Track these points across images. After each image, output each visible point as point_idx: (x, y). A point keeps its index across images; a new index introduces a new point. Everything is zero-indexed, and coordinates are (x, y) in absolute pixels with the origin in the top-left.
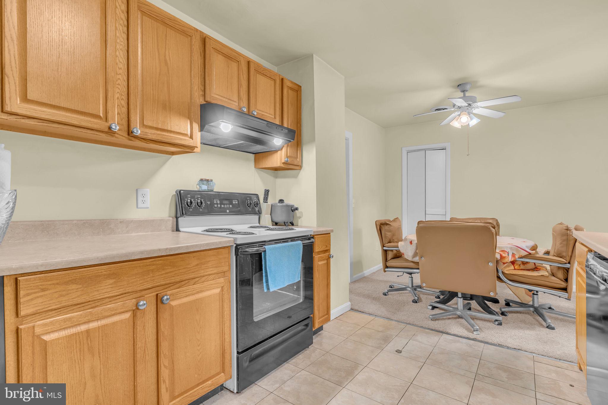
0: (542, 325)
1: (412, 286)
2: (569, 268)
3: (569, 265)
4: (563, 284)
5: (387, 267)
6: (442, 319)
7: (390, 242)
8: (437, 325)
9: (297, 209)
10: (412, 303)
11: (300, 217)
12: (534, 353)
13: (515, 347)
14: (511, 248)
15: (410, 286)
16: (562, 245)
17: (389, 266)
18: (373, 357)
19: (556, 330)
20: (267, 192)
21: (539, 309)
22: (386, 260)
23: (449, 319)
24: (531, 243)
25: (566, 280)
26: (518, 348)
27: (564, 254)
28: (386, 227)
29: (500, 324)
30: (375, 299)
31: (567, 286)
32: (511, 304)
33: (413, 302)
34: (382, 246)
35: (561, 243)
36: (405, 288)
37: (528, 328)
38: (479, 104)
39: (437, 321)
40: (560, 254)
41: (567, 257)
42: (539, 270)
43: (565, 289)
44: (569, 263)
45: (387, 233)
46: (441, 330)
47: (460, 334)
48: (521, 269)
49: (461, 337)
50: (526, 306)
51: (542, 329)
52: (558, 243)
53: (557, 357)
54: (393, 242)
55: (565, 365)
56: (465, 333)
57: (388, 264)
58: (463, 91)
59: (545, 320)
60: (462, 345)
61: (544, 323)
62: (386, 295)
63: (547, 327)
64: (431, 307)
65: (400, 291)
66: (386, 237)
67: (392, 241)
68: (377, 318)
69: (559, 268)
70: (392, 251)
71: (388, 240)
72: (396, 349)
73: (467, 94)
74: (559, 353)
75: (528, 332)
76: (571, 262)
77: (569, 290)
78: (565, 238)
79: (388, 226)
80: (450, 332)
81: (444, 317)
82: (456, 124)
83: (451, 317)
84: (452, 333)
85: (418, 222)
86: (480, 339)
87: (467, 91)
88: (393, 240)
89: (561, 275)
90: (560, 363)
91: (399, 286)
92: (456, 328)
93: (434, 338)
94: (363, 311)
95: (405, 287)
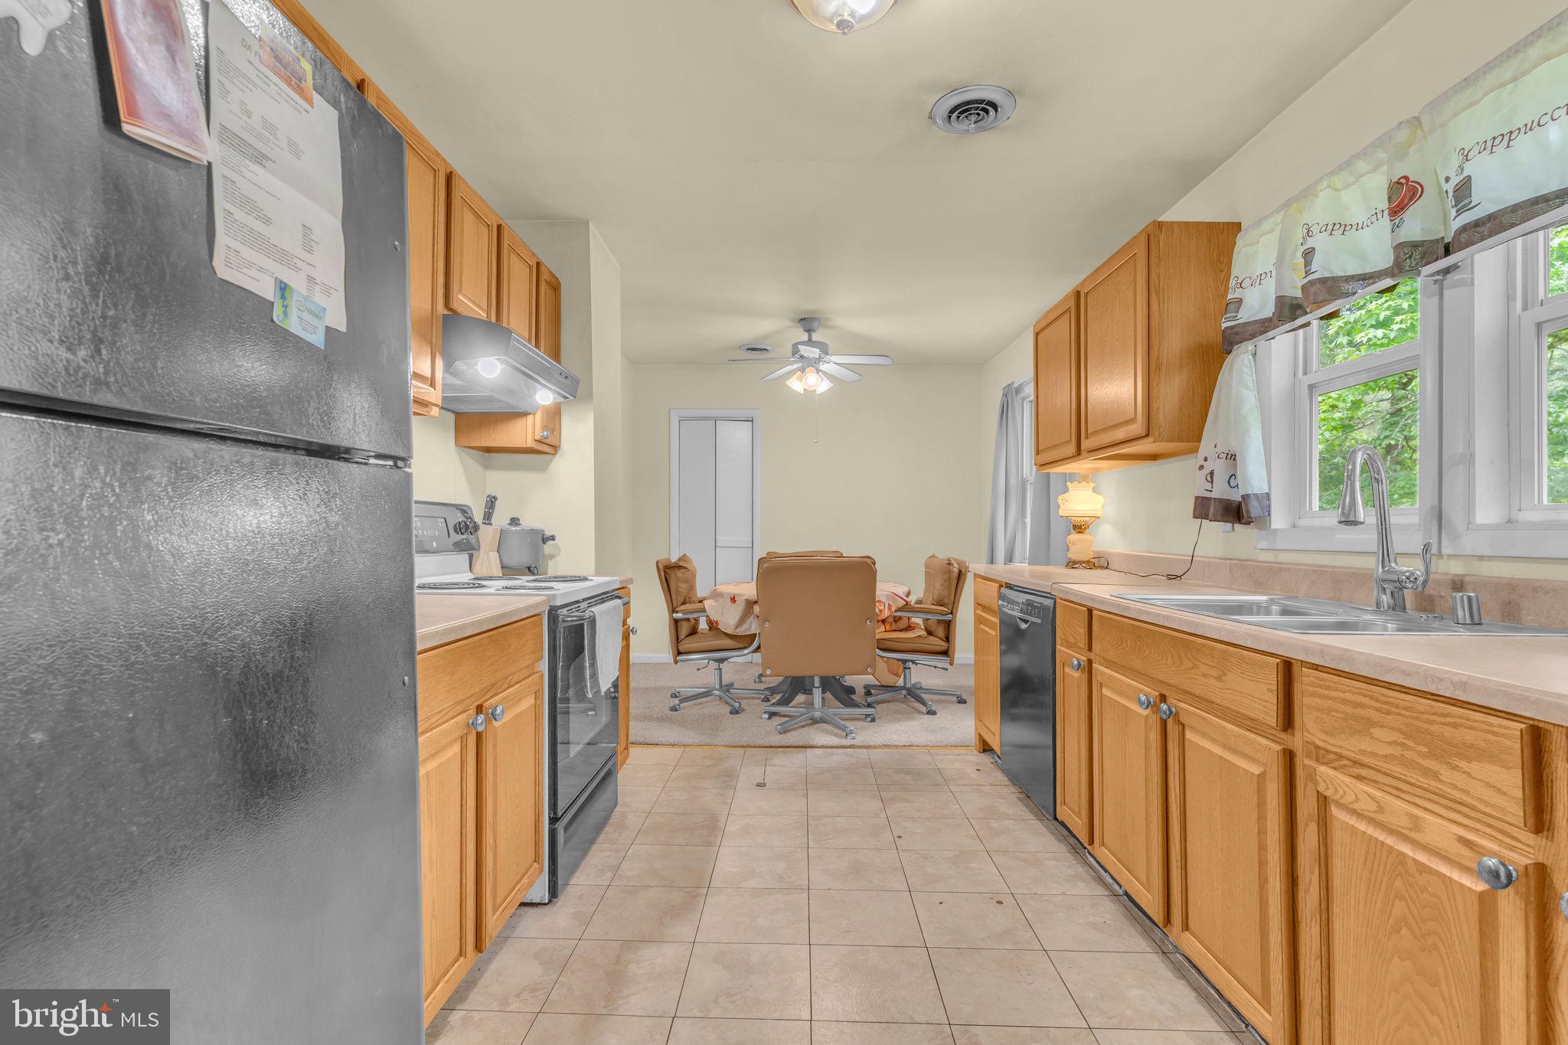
0: (920, 712)
1: (721, 686)
2: (950, 621)
3: (950, 616)
4: (943, 645)
5: (679, 653)
6: (793, 729)
7: (683, 604)
8: (792, 738)
9: (553, 538)
10: (731, 716)
11: (552, 557)
12: (927, 746)
13: (905, 744)
14: (887, 596)
15: (717, 687)
16: (943, 587)
17: (682, 652)
18: (729, 800)
19: (938, 714)
20: (491, 502)
21: (913, 690)
22: (677, 640)
23: (803, 726)
24: (905, 589)
25: (947, 639)
26: (908, 744)
27: (946, 600)
28: (680, 573)
29: (873, 720)
30: (661, 720)
31: (948, 648)
32: (872, 691)
33: (732, 713)
34: (671, 610)
35: (942, 585)
36: (710, 692)
37: (907, 719)
38: (834, 358)
39: (788, 734)
40: (942, 600)
41: (950, 605)
42: (914, 628)
43: (945, 653)
44: (951, 613)
45: (680, 585)
46: (801, 744)
47: (831, 744)
48: (893, 631)
49: (832, 747)
50: (896, 689)
51: (922, 716)
52: (938, 586)
53: (952, 743)
54: (690, 603)
55: (962, 751)
56: (836, 741)
57: (681, 649)
58: (809, 331)
59: (924, 703)
60: (839, 757)
61: (923, 709)
62: (677, 710)
63: (928, 713)
64: (767, 716)
65: (694, 700)
66: (678, 592)
67: (687, 600)
68: (687, 749)
69: (939, 621)
70: (688, 620)
71: (681, 600)
72: (755, 784)
73: (815, 337)
74: (952, 739)
75: (909, 723)
76: (954, 612)
77: (950, 653)
78: (946, 576)
79: (682, 570)
80: (815, 744)
81: (795, 726)
82: (796, 385)
83: (803, 723)
84: (819, 745)
85: (759, 560)
86: (859, 744)
87: (814, 331)
88: (690, 598)
89: (941, 632)
90: (957, 751)
91: (693, 691)
92: (820, 736)
93: (798, 758)
94: (656, 742)
95: (705, 690)
